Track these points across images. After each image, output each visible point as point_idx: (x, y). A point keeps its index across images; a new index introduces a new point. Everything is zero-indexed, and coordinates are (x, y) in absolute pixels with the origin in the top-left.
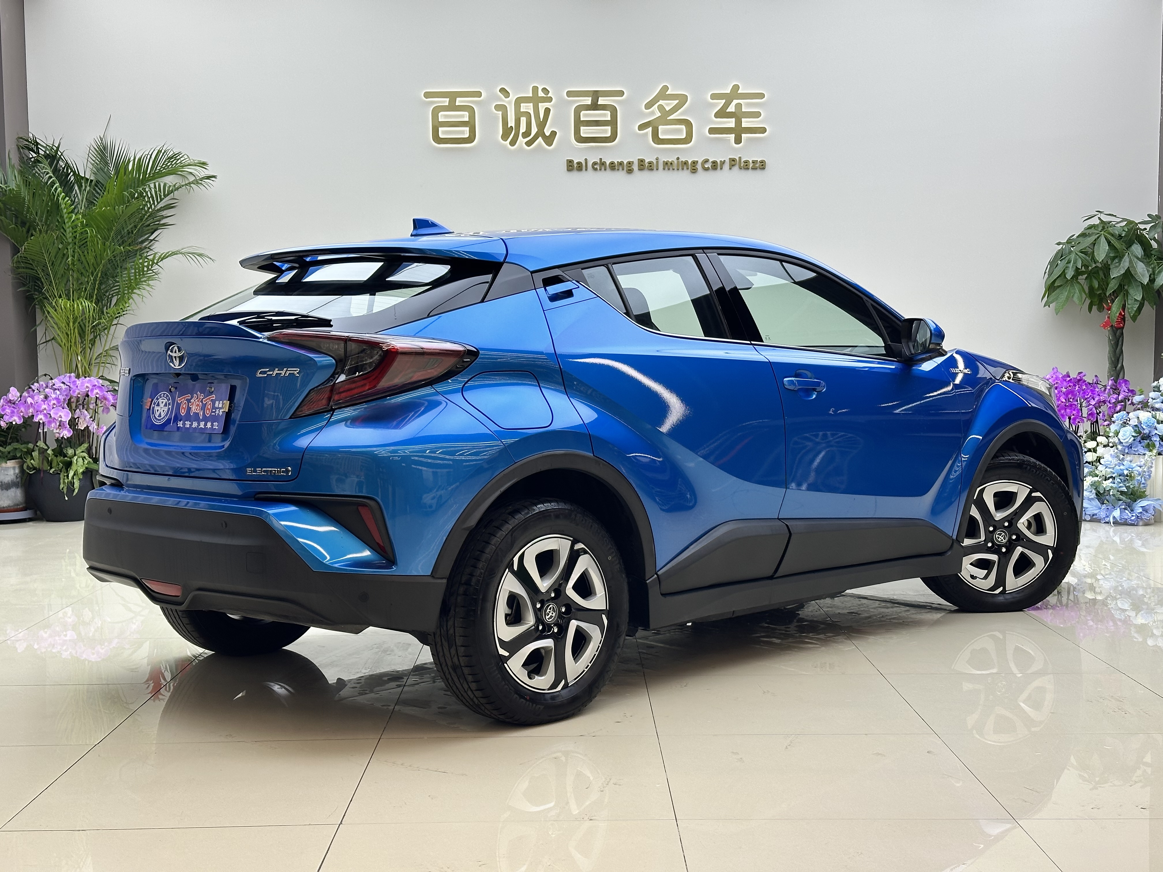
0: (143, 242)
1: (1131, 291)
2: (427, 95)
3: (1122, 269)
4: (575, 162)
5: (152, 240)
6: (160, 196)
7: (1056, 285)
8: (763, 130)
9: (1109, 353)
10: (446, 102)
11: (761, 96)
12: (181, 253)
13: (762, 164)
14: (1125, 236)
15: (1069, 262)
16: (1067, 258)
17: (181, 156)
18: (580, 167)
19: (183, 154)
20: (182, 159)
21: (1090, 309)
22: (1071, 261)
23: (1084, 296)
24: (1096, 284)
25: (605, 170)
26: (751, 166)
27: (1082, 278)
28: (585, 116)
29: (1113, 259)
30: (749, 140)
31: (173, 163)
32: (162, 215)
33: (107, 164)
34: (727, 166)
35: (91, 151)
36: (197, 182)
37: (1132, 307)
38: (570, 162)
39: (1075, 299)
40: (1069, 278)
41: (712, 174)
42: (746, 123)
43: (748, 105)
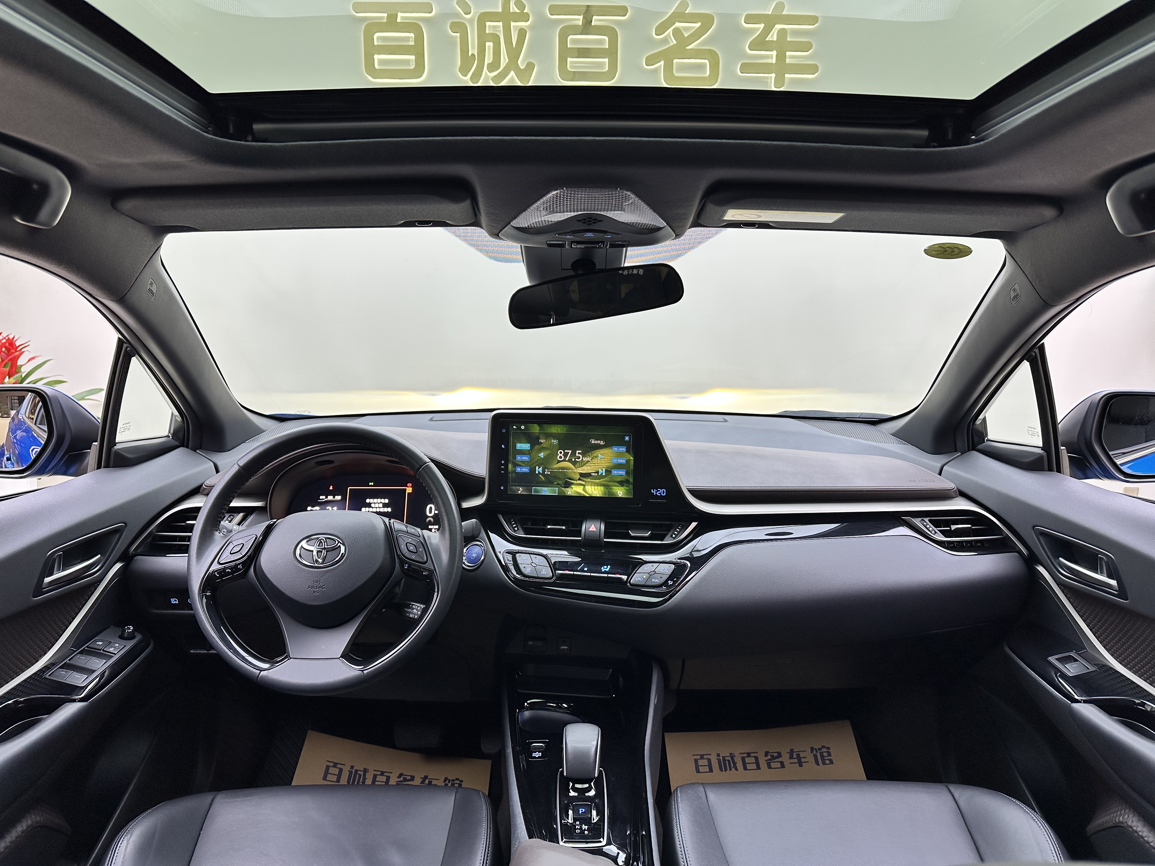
2: (358, 7)
8: (813, 69)
10: (383, 17)
11: (814, 20)
28: (574, 42)
30: (794, 82)
42: (791, 58)
43: (795, 33)
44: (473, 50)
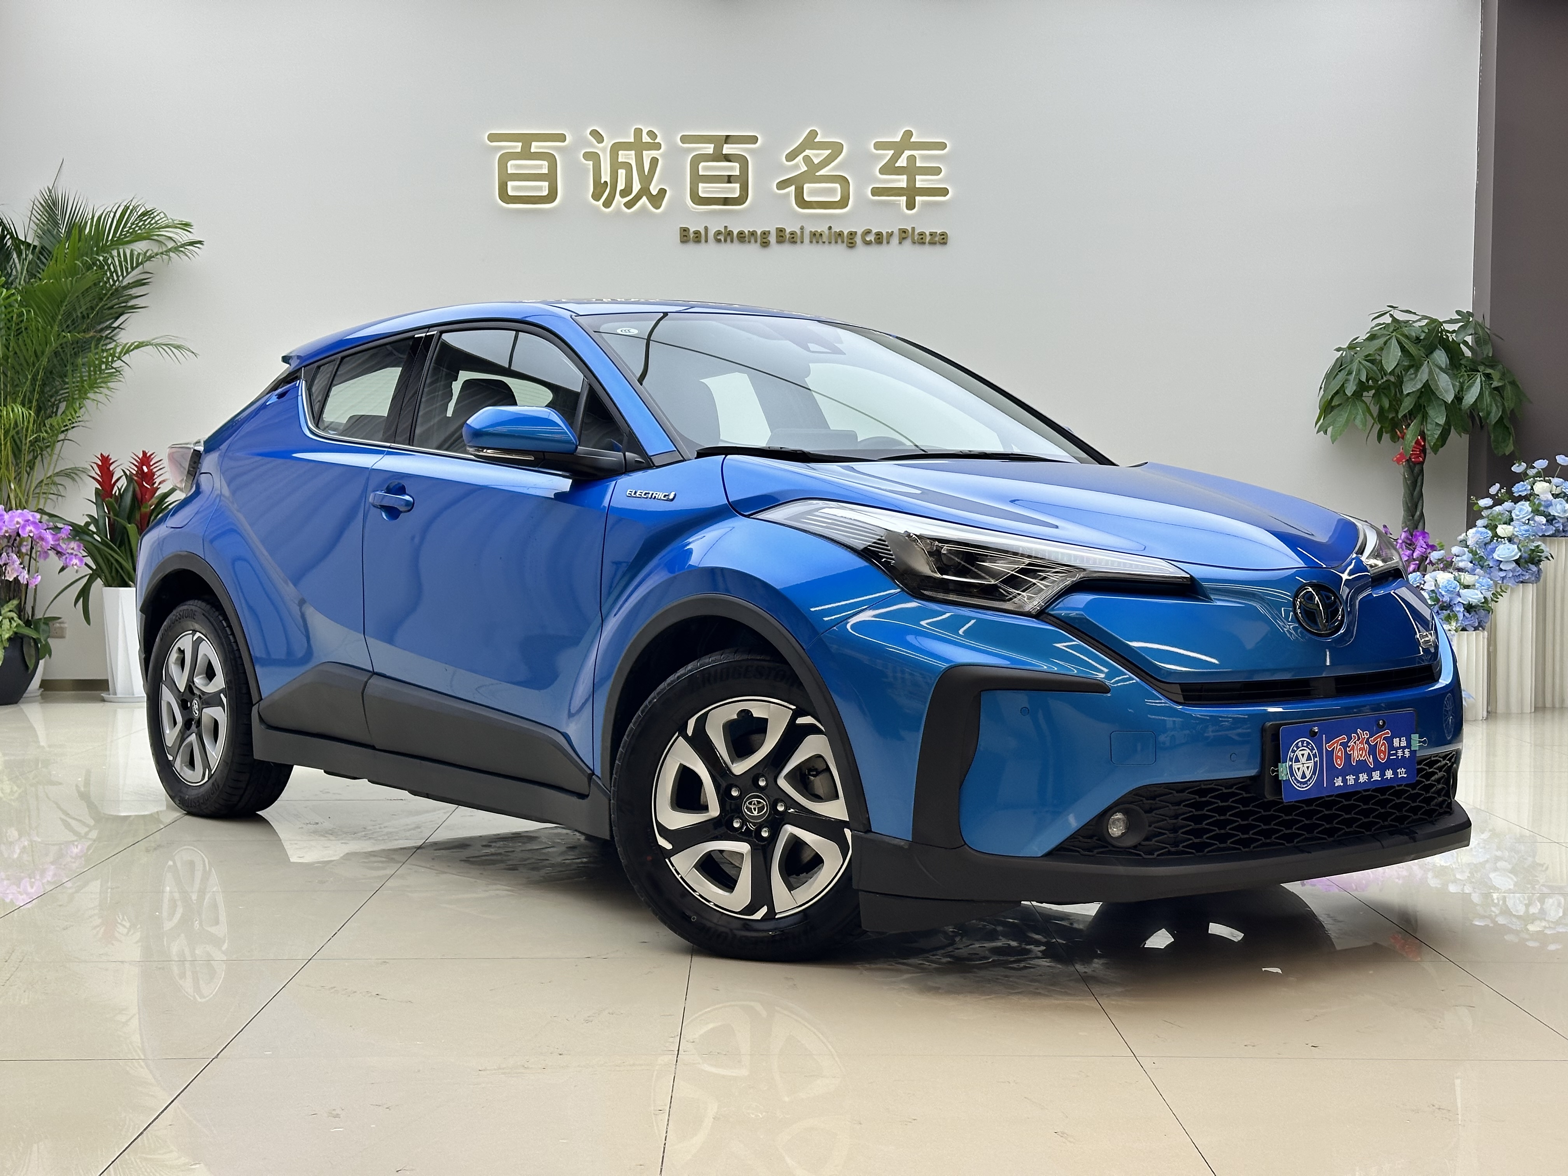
0: (102, 330)
1: (1431, 412)
2: (493, 138)
3: (1419, 383)
4: (692, 230)
5: (115, 328)
6: (127, 269)
7: (1333, 404)
8: (944, 192)
9: (1404, 497)
10: (517, 147)
11: (943, 146)
12: (152, 345)
13: (943, 237)
14: (1424, 339)
15: (1350, 373)
16: (1348, 368)
17: (155, 214)
18: (698, 238)
19: (158, 212)
20: (157, 219)
21: (1380, 438)
22: (1353, 371)
23: (1370, 421)
24: (1386, 404)
25: (732, 241)
26: (927, 240)
27: (1368, 396)
28: (704, 168)
29: (1407, 369)
30: (925, 204)
31: (146, 223)
32: (130, 295)
33: (56, 224)
34: (895, 240)
35: (35, 206)
36: (176, 249)
37: (1433, 433)
38: (684, 231)
39: (1358, 422)
40: (1349, 395)
41: (875, 250)
42: (921, 182)
43: (925, 158)
44: (606, 177)
